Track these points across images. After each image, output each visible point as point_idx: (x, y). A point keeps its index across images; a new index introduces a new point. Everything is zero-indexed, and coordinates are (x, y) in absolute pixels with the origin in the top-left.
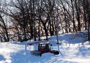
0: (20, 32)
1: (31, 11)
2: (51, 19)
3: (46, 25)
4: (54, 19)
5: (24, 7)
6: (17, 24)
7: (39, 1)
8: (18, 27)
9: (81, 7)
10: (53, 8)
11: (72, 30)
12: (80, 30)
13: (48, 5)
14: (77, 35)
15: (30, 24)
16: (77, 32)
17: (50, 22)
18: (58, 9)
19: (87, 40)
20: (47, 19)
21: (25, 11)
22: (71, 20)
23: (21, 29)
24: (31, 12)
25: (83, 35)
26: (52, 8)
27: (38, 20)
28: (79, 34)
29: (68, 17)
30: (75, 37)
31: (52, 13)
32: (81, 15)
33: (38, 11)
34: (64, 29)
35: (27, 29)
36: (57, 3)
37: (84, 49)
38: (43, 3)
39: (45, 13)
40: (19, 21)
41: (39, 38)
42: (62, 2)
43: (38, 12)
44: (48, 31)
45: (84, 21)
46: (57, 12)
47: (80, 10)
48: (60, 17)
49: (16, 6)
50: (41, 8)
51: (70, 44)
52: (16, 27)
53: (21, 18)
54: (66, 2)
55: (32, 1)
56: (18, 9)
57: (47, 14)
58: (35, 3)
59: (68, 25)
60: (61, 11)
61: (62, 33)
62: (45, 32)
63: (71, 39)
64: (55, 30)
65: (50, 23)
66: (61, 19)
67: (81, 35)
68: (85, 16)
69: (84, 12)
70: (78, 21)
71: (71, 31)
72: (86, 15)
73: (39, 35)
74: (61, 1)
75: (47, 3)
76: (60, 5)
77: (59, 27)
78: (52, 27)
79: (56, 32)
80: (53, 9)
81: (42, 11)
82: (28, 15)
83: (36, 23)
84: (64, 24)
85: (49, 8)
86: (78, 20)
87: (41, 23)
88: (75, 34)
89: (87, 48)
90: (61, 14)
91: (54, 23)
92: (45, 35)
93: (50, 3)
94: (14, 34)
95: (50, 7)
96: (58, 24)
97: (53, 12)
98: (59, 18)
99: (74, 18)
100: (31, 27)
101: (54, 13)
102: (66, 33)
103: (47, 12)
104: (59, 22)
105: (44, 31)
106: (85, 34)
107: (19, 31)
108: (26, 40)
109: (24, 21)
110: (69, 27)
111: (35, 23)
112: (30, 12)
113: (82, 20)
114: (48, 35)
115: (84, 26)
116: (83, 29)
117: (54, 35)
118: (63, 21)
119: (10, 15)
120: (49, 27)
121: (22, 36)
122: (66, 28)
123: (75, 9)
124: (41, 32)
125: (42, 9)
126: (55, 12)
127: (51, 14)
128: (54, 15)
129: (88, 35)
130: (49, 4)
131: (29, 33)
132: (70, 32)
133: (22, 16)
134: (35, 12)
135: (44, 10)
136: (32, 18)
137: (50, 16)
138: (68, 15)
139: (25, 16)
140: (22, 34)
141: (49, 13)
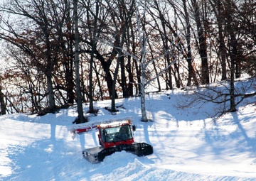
0: (37, 88)
1: (69, 28)
2: (125, 49)
3: (110, 68)
4: (134, 50)
5: (49, 16)
6: (28, 62)
8: (32, 73)
9: (210, 16)
10: (131, 17)
11: (185, 82)
12: (208, 82)
13: (117, 9)
14: (199, 97)
15: (65, 64)
16: (198, 88)
17: (123, 58)
18: (145, 22)
19: (228, 112)
20: (114, 50)
21: (51, 26)
22: (183, 53)
23: (39, 78)
24: (67, 31)
25: (215, 95)
26: (127, 19)
27: (88, 51)
28: (206, 94)
29: (174, 45)
30: (192, 102)
31: (128, 31)
32: (210, 37)
33: (89, 28)
35: (56, 77)
36: (141, 4)
38: (101, 3)
39: (108, 33)
40: (33, 56)
41: (91, 105)
42: (156, 2)
43: (87, 30)
44: (117, 85)
45: (218, 54)
46: (141, 29)
47: (207, 23)
48: (149, 45)
49: (24, 12)
50: (96, 17)
52: (26, 73)
53: (38, 47)
56: (31, 20)
57: (113, 34)
59: (173, 66)
60: (154, 28)
61: (157, 90)
62: (107, 87)
63: (183, 107)
64: (137, 82)
65: (121, 60)
66: (152, 51)
67: (209, 97)
68: (221, 41)
69: (218, 30)
70: (201, 56)
71: (182, 85)
72: (226, 38)
73: (90, 96)
75: (115, 2)
76: (151, 9)
77: (149, 72)
78: (127, 74)
79: (140, 88)
80: (130, 21)
81: (100, 26)
82: (59, 38)
83: (82, 62)
84: (162, 65)
85: (119, 19)
86: (203, 53)
87: (97, 60)
90: (153, 36)
91: (135, 61)
92: (107, 94)
93: (122, 5)
94: (19, 93)
95: (121, 15)
96: (146, 65)
97: (130, 30)
98: (147, 47)
99: (189, 48)
100: (69, 73)
101: (132, 31)
102: (167, 89)
103: (115, 30)
104: (148, 59)
105: (105, 83)
106: (220, 94)
107: (35, 83)
108: (53, 109)
109: (48, 55)
110: (177, 74)
111: (78, 61)
112: (64, 29)
113: (214, 54)
114: (116, 97)
115: (219, 71)
116: (216, 80)
117: (132, 96)
118: (160, 54)
119: (8, 39)
120: (120, 73)
121: (41, 97)
122: (166, 75)
123: (193, 22)
125: (100, 20)
126: (137, 30)
127: (124, 36)
128: (134, 39)
130: (118, 5)
131: (62, 91)
132: (178, 86)
133: (43, 40)
135: (104, 25)
136: (70, 47)
137: (123, 41)
138: (174, 39)
139: (50, 40)
140: (41, 93)
141: (120, 31)
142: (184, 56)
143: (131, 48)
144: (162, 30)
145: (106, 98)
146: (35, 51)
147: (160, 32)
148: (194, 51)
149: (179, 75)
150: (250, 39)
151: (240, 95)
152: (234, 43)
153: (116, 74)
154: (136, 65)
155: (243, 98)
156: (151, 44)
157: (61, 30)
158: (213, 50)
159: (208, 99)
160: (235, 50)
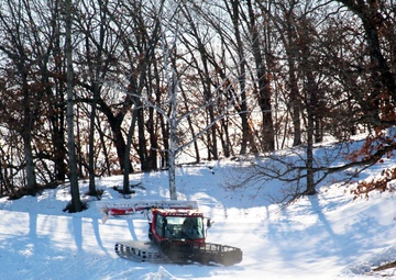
0: (8, 157)
1: (59, 64)
2: (144, 96)
3: (122, 126)
4: (158, 99)
5: (27, 45)
7: (90, 19)
9: (275, 47)
10: (153, 48)
11: (237, 149)
12: (272, 148)
13: (133, 35)
14: (259, 171)
15: (52, 119)
16: (257, 156)
17: (141, 110)
18: (175, 55)
19: (303, 194)
20: (127, 99)
21: (31, 60)
22: (234, 103)
23: (11, 140)
24: (55, 68)
25: (284, 169)
26: (147, 50)
27: (87, 100)
28: (269, 167)
29: (221, 92)
30: (248, 180)
31: (149, 69)
32: (276, 79)
33: (89, 63)
34: (199, 143)
35: (37, 140)
36: (169, 27)
37: (290, 234)
38: (108, 26)
39: (118, 72)
41: (92, 183)
42: (192, 25)
43: (87, 67)
44: (133, 152)
45: (288, 106)
47: (271, 58)
48: (182, 90)
50: (100, 47)
51: (229, 211)
53: (10, 93)
54: (211, 22)
55: (63, 19)
57: (126, 74)
58: (73, 26)
59: (219, 123)
60: (190, 64)
61: (195, 160)
62: (116, 156)
63: (234, 187)
64: (163, 148)
65: (138, 115)
66: (186, 100)
67: (273, 171)
68: (292, 85)
69: (288, 68)
70: (262, 109)
71: (233, 153)
72: (300, 81)
73: (91, 170)
74: (190, 20)
75: (129, 25)
76: (185, 35)
77: (181, 133)
78: (147, 135)
79: (168, 157)
80: (153, 54)
81: (107, 62)
82: (42, 80)
83: (78, 117)
84: (202, 122)
85: (135, 51)
86: (265, 103)
87: (102, 114)
88: (249, 163)
89: (301, 228)
90: (188, 77)
91: (160, 115)
92: (116, 167)
93: (140, 29)
95: (139, 44)
96: (177, 123)
97: (153, 68)
98: (179, 94)
99: (243, 96)
100: (58, 134)
101: (156, 69)
102: (209, 159)
103: (129, 67)
104: (180, 112)
105: (114, 150)
106: (291, 167)
107: (5, 149)
108: (33, 189)
109: (25, 106)
110: (224, 136)
111: (72, 116)
112: (50, 66)
113: (283, 106)
114: (132, 171)
115: (290, 132)
116: (285, 145)
117: (156, 169)
118: (200, 105)
120: (136, 134)
121: (14, 170)
122: (208, 137)
123: (249, 56)
124: (101, 157)
125: (106, 52)
126: (164, 68)
127: (144, 76)
128: (158, 81)
131: (47, 162)
132: (227, 155)
133: (18, 83)
134: (74, 65)
135: (112, 60)
136: (60, 92)
137: (142, 85)
138: (221, 81)
139: (29, 83)
140: (15, 164)
141: (138, 70)
142: (236, 108)
143: (154, 95)
144: (202, 67)
145: (116, 173)
146: (6, 99)
147: (200, 71)
148: (251, 100)
149: (227, 137)
150: (337, 82)
151: (322, 168)
152: (312, 89)
153: (130, 135)
154: (162, 121)
155: (326, 174)
156: (185, 89)
157: (46, 67)
158: (281, 100)
159: (273, 174)
160: (314, 99)
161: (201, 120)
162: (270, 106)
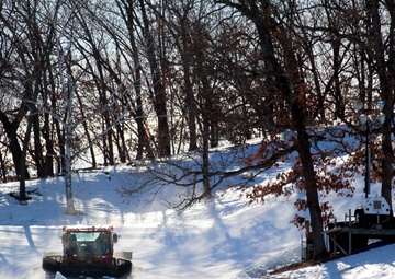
2: (40, 102)
3: (18, 132)
4: (54, 105)
9: (170, 52)
10: (50, 53)
11: (134, 154)
12: (168, 153)
13: (28, 42)
14: (155, 176)
16: (155, 163)
17: (37, 116)
18: (70, 61)
19: (200, 198)
20: (23, 105)
22: (129, 109)
25: (180, 174)
26: (42, 57)
28: (165, 172)
29: (116, 97)
30: (145, 185)
31: (45, 76)
32: (171, 84)
34: (96, 149)
36: (64, 33)
38: (2, 33)
39: (13, 78)
42: (87, 31)
44: (29, 158)
45: (184, 111)
46: (65, 72)
47: (166, 64)
48: (78, 96)
54: (106, 27)
57: (21, 80)
59: (115, 130)
60: (85, 70)
61: (91, 166)
62: (12, 162)
63: (130, 192)
64: (59, 154)
65: (33, 121)
66: (82, 106)
67: (170, 176)
68: (187, 90)
69: (183, 74)
70: (158, 114)
71: (129, 158)
72: (195, 87)
74: (84, 26)
75: (24, 31)
77: (77, 139)
78: (43, 141)
79: (64, 163)
80: (48, 60)
81: (1, 68)
84: (98, 128)
85: (30, 57)
86: (160, 109)
88: (145, 168)
90: (83, 83)
91: (56, 121)
92: (12, 174)
93: (35, 35)
95: (33, 50)
96: (73, 128)
97: (48, 74)
98: (75, 100)
99: (139, 101)
101: (51, 76)
102: (106, 164)
103: (24, 73)
104: (75, 118)
105: (10, 156)
106: (187, 172)
110: (120, 141)
113: (177, 110)
114: (28, 177)
115: (186, 137)
116: (180, 150)
117: (52, 175)
118: (95, 111)
120: (32, 140)
122: (104, 143)
123: (144, 61)
126: (59, 74)
127: (39, 82)
128: (53, 87)
129: (200, 177)
130: (29, 36)
132: (123, 161)
135: (7, 66)
137: (37, 91)
138: (116, 87)
141: (33, 76)
142: (132, 114)
143: (49, 101)
144: (97, 73)
145: (12, 179)
147: (95, 77)
148: (146, 105)
149: (123, 143)
150: (232, 87)
151: (218, 173)
152: (207, 93)
153: (26, 142)
154: (58, 127)
155: (222, 178)
156: (80, 95)
158: (176, 105)
159: (169, 179)
160: (209, 104)
161: (97, 125)
162: (166, 111)
